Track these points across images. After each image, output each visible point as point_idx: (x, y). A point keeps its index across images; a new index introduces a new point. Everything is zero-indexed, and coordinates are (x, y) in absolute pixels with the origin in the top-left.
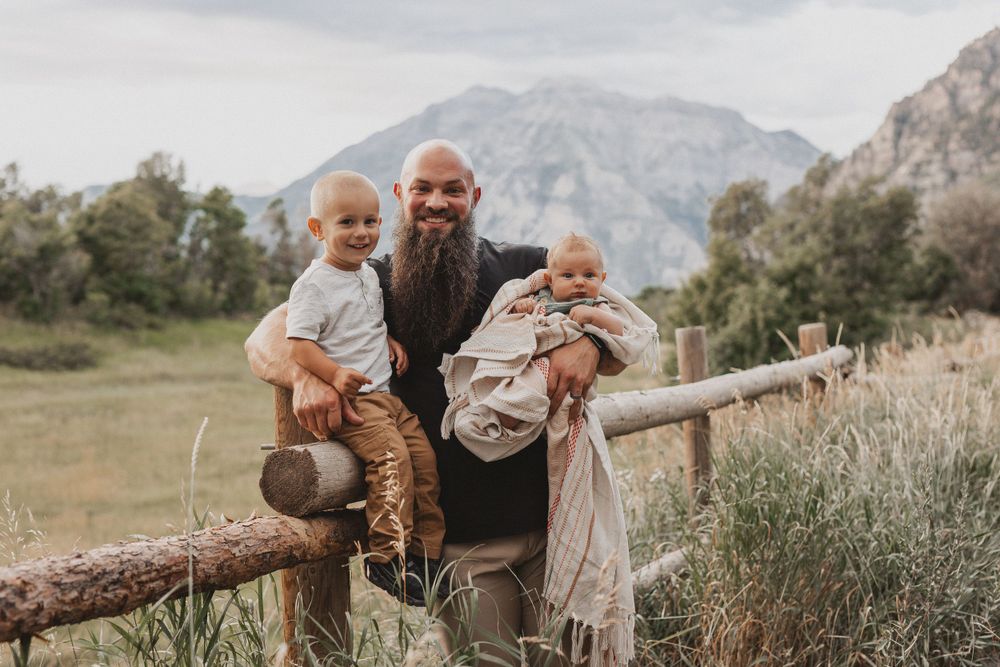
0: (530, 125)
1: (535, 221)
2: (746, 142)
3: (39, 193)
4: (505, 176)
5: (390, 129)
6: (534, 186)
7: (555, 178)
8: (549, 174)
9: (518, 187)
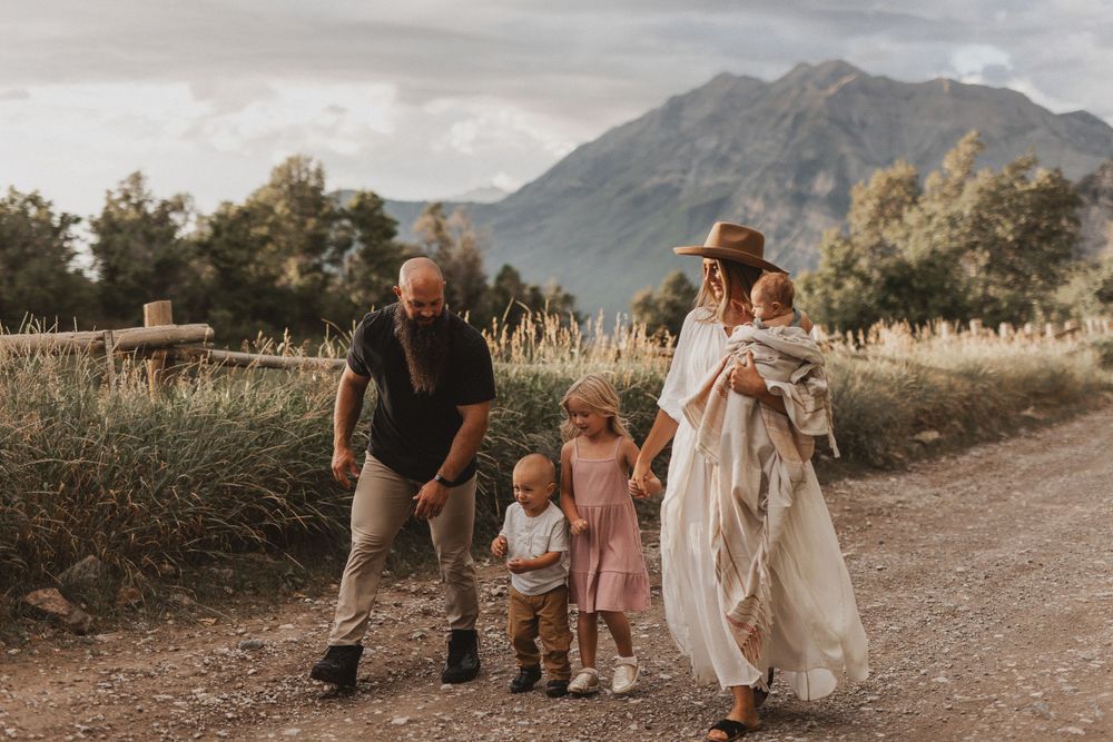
0: (785, 116)
1: (791, 223)
2: (1033, 127)
3: (164, 204)
4: (756, 174)
5: (629, 124)
6: (790, 185)
7: (813, 174)
8: (806, 171)
9: (771, 186)
